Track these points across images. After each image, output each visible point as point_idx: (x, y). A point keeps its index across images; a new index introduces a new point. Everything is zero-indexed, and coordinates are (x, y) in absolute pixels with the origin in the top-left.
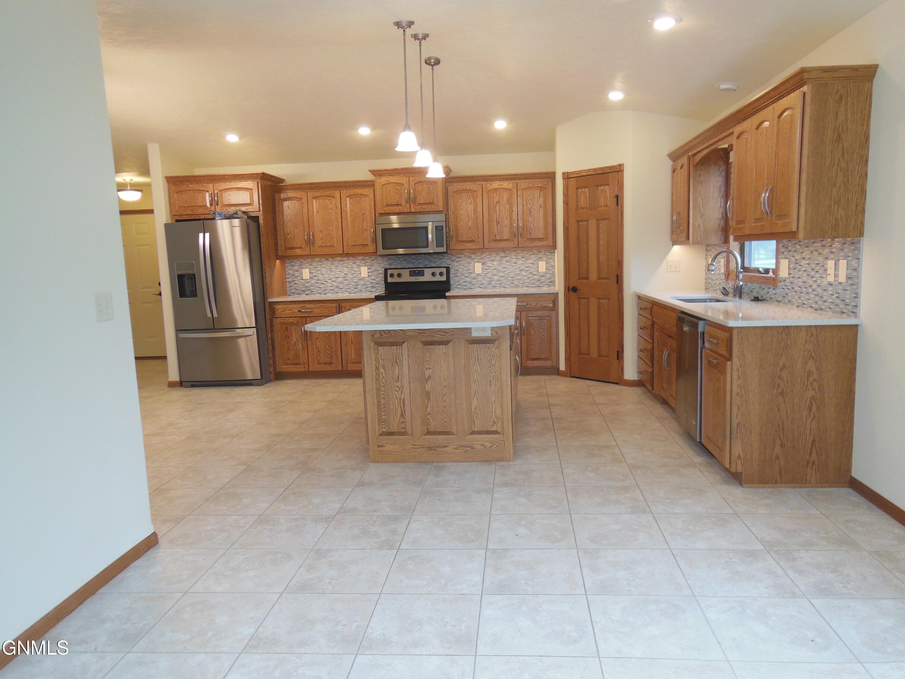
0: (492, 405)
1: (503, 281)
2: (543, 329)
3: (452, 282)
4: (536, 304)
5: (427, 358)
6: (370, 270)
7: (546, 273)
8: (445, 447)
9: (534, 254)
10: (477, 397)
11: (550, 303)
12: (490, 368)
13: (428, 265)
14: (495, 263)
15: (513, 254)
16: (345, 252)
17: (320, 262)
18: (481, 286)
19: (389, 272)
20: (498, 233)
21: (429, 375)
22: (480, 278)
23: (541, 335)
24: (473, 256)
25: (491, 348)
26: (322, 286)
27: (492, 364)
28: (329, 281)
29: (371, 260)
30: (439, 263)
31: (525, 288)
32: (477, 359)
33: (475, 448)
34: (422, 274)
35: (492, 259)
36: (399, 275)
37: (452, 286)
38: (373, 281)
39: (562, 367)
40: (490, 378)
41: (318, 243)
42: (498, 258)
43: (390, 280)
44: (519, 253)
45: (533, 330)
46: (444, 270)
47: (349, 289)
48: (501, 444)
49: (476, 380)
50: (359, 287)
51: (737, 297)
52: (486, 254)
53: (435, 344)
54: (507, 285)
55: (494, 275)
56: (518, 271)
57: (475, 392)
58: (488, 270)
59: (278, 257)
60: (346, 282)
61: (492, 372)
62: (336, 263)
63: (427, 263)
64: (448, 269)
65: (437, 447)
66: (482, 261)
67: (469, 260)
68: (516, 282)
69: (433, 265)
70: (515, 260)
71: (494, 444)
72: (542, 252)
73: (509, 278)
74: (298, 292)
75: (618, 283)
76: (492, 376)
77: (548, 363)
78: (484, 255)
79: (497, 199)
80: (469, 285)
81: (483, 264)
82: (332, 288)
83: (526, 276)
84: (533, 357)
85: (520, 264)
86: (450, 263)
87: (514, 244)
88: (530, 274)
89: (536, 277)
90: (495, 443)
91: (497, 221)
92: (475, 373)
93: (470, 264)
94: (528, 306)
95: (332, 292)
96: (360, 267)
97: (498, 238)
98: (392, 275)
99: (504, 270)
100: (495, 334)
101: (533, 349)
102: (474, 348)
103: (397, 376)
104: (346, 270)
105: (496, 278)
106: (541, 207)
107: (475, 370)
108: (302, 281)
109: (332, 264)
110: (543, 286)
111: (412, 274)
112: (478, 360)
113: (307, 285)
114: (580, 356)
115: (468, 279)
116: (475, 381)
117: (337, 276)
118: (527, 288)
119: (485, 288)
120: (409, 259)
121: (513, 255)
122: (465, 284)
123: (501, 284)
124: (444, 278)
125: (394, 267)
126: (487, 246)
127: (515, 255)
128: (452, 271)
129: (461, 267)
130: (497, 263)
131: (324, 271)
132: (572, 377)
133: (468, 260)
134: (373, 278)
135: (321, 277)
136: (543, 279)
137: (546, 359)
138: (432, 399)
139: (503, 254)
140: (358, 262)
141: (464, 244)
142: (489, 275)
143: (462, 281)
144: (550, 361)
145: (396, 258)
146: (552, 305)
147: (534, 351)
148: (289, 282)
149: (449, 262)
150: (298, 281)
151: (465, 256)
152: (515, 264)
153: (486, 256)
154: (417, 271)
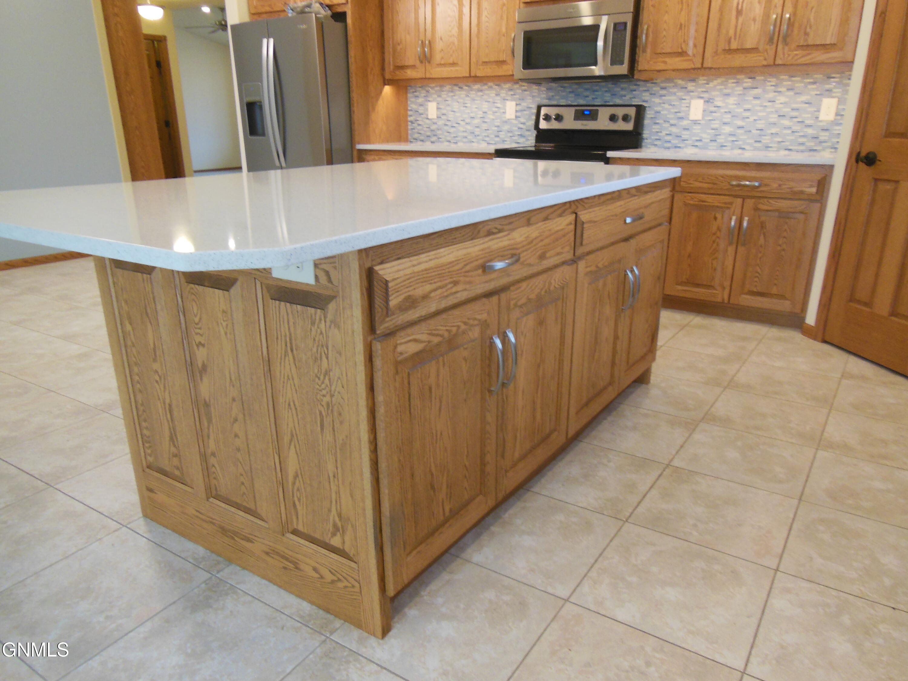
0: (330, 482)
1: (741, 137)
2: (784, 237)
3: (646, 134)
4: (780, 185)
5: (196, 316)
6: (519, 108)
7: (834, 123)
8: (248, 540)
9: (814, 83)
10: (295, 447)
11: (811, 186)
12: (319, 379)
13: (608, 102)
14: (731, 100)
15: (770, 81)
16: (473, 74)
17: (452, 92)
18: (697, 144)
19: (543, 111)
20: (735, 36)
21: (204, 362)
22: (696, 129)
23: (779, 248)
24: (691, 86)
25: (317, 321)
26: (452, 130)
27: (323, 371)
28: (462, 123)
29: (522, 91)
30: (628, 97)
31: (783, 153)
32: (289, 345)
33: (302, 571)
34: (593, 116)
35: (726, 91)
36: (559, 118)
37: (646, 141)
38: (522, 126)
39: (811, 318)
40: (320, 407)
41: (438, 57)
42: (739, 90)
43: (543, 125)
44: (783, 79)
45: (764, 237)
46: (632, 112)
47: (488, 136)
48: (353, 586)
49: (292, 404)
52: (715, 82)
53: (206, 284)
54: (748, 144)
55: (725, 124)
56: (773, 118)
57: (292, 435)
58: (714, 114)
59: (386, 82)
60: (485, 126)
61: (324, 392)
62: (473, 94)
63: (607, 97)
64: (640, 110)
65: (236, 533)
66: (706, 95)
67: (682, 94)
68: (766, 140)
69: (618, 101)
70: (771, 95)
71: (339, 580)
72: (834, 78)
73: (754, 132)
74: (422, 138)
76: (324, 403)
77: (785, 306)
78: (711, 85)
80: (675, 142)
81: (707, 102)
82: (465, 134)
83: (790, 128)
84: (755, 290)
85: (781, 103)
86: (646, 98)
87: (765, 59)
88: (799, 124)
89: (810, 131)
90: (340, 577)
91: (738, 9)
92: (289, 385)
93: (683, 101)
94: (761, 189)
95: (464, 140)
96: (505, 101)
97: (734, 46)
98: (547, 118)
99: (747, 114)
100: (323, 279)
101: (757, 275)
102: (281, 314)
103: (152, 346)
104: (485, 106)
105: (727, 129)
107: (288, 376)
108: (427, 121)
109: (467, 96)
110: (824, 149)
111: (580, 115)
112: (292, 350)
113: (434, 127)
114: (851, 304)
115: (674, 130)
116: (289, 405)
117: (472, 115)
118: (787, 152)
119: (705, 148)
120: (580, 90)
121: (769, 84)
122: (668, 138)
123: (736, 143)
124: (629, 126)
125: (554, 103)
126: (708, 63)
127: (773, 84)
128: (649, 114)
129: (666, 106)
130: (735, 100)
131: (456, 106)
132: (825, 342)
133: (680, 94)
134: (522, 120)
135: (451, 116)
136: (824, 136)
137: (782, 297)
138: (214, 421)
139: (748, 82)
140: (503, 93)
141: (667, 60)
142: (716, 124)
143: (664, 133)
144: (787, 303)
145: (560, 88)
146: (814, 190)
147: (757, 277)
148: (412, 122)
149: (646, 96)
150: (422, 121)
151: (676, 86)
152: (770, 104)
153: (715, 86)
154: (587, 110)
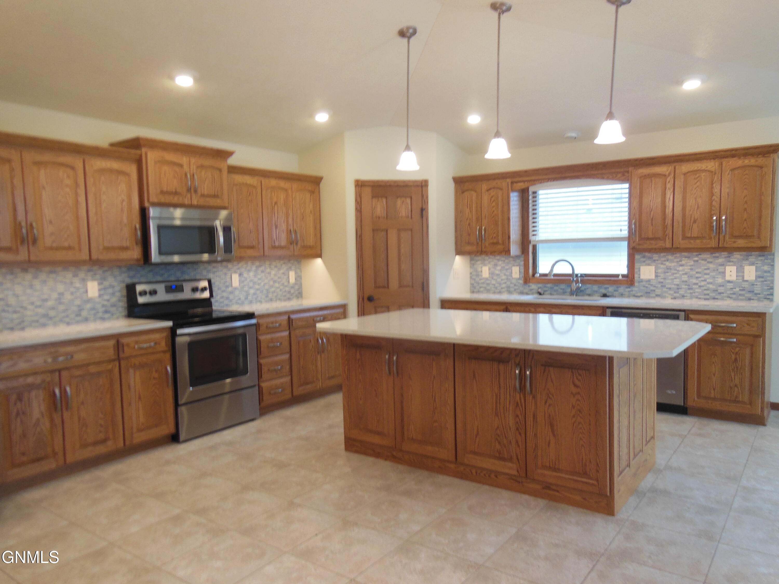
1: (259, 295)
6: (102, 286)
7: (296, 284)
9: (285, 264)
13: (183, 278)
14: (251, 274)
16: (93, 258)
18: (238, 302)
19: (139, 288)
20: (276, 239)
22: (237, 292)
28: (29, 307)
29: (105, 271)
30: (193, 274)
34: (180, 289)
36: (153, 292)
38: (105, 303)
43: (140, 300)
46: (206, 285)
47: (67, 317)
50: (84, 313)
51: (575, 295)
54: (262, 299)
55: (250, 288)
56: (271, 283)
58: (244, 282)
60: (61, 307)
63: (189, 274)
64: (210, 282)
66: (238, 271)
68: (270, 296)
69: (187, 277)
70: (268, 270)
75: (423, 289)
79: (275, 200)
81: (240, 275)
83: (279, 288)
85: (273, 275)
86: (212, 275)
87: (290, 252)
88: (282, 285)
89: (287, 288)
91: (275, 225)
93: (227, 275)
96: (86, 281)
97: (277, 244)
99: (260, 281)
104: (61, 288)
105: (252, 291)
106: (311, 212)
110: (293, 298)
111: (169, 289)
115: (225, 294)
117: (44, 297)
119: (242, 304)
122: (222, 300)
123: (257, 299)
124: (206, 294)
128: (214, 285)
129: (218, 279)
130: (253, 274)
131: (19, 289)
133: (225, 270)
134: (106, 297)
136: (293, 291)
142: (246, 289)
145: (140, 269)
149: (205, 272)
152: (269, 275)
153: (242, 266)
154: (173, 285)
